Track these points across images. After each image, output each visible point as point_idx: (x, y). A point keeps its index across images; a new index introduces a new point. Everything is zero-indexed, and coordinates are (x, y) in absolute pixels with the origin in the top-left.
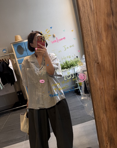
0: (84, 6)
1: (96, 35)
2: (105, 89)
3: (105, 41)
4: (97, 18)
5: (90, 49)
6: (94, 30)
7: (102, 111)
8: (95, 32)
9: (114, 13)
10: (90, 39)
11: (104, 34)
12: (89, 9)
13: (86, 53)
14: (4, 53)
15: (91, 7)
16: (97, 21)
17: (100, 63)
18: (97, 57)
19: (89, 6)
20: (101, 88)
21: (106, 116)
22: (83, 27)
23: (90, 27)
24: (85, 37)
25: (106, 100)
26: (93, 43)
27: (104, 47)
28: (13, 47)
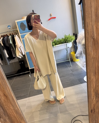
1: (95, 17)
2: (96, 58)
4: (97, 4)
5: (89, 28)
6: (94, 14)
8: (94, 16)
10: (90, 20)
13: (86, 31)
14: (9, 28)
17: (95, 39)
18: (93, 34)
20: (94, 57)
22: (86, 11)
23: (91, 11)
24: (86, 19)
25: (96, 66)
26: (92, 23)
28: (17, 24)
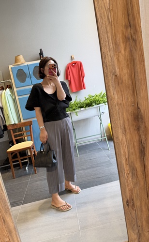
0: (102, 18)
1: (114, 46)
2: (123, 105)
3: (123, 52)
4: (115, 29)
5: (108, 59)
6: (112, 41)
9: (132, 25)
10: (108, 50)
11: (122, 46)
12: (107, 21)
15: (108, 19)
16: (115, 32)
17: (118, 75)
18: (114, 68)
19: (107, 18)
20: (120, 103)
21: (126, 138)
23: (108, 38)
25: (125, 118)
26: (110, 54)
27: (122, 58)
28: (11, 71)
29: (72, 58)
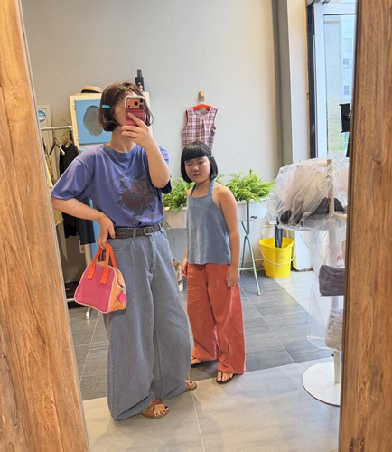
2: (383, 231)
5: (366, 124)
7: (366, 289)
10: (372, 102)
12: (382, 35)
17: (383, 163)
18: (379, 146)
20: (376, 226)
21: (374, 303)
24: (361, 95)
25: (380, 261)
26: (376, 112)
28: (72, 108)
29: (200, 97)
